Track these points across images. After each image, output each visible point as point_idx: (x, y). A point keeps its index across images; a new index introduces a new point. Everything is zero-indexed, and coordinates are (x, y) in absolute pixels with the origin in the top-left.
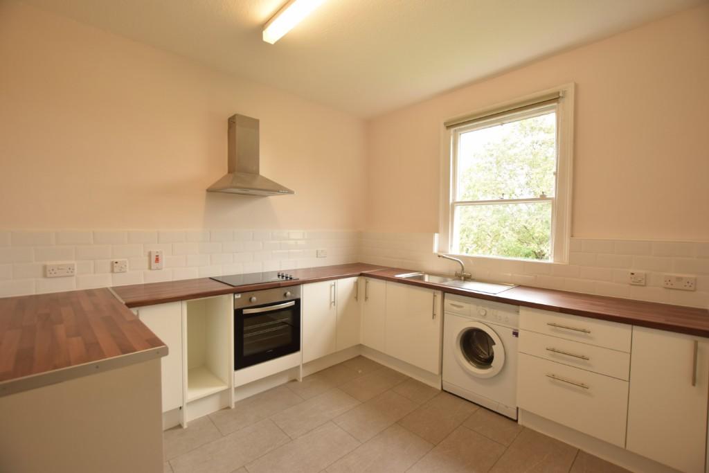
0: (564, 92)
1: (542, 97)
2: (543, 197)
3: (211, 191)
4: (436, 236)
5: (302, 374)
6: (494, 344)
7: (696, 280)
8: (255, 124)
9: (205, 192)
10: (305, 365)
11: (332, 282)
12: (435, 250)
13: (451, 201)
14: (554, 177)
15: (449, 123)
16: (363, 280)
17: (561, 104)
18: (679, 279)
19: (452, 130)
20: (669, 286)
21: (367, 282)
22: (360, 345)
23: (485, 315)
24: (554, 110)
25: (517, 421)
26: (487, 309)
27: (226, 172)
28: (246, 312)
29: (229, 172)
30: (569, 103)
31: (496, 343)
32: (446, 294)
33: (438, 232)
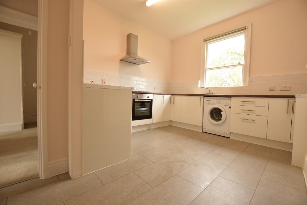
0: (248, 26)
1: (239, 29)
2: (239, 64)
3: (122, 60)
4: (199, 81)
5: (152, 127)
6: (222, 112)
7: (291, 87)
8: (136, 37)
9: (119, 61)
10: (153, 124)
11: (163, 95)
12: (199, 86)
13: (205, 69)
14: (244, 57)
15: (205, 39)
16: (173, 97)
17: (246, 31)
18: (285, 87)
19: (206, 42)
20: (282, 90)
21: (174, 97)
22: (171, 121)
23: (219, 102)
24: (243, 33)
25: (230, 138)
26: (220, 100)
27: (126, 55)
28: (136, 100)
29: (127, 54)
30: (249, 30)
31: (223, 111)
32: (205, 97)
33: (200, 80)
